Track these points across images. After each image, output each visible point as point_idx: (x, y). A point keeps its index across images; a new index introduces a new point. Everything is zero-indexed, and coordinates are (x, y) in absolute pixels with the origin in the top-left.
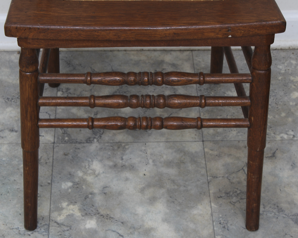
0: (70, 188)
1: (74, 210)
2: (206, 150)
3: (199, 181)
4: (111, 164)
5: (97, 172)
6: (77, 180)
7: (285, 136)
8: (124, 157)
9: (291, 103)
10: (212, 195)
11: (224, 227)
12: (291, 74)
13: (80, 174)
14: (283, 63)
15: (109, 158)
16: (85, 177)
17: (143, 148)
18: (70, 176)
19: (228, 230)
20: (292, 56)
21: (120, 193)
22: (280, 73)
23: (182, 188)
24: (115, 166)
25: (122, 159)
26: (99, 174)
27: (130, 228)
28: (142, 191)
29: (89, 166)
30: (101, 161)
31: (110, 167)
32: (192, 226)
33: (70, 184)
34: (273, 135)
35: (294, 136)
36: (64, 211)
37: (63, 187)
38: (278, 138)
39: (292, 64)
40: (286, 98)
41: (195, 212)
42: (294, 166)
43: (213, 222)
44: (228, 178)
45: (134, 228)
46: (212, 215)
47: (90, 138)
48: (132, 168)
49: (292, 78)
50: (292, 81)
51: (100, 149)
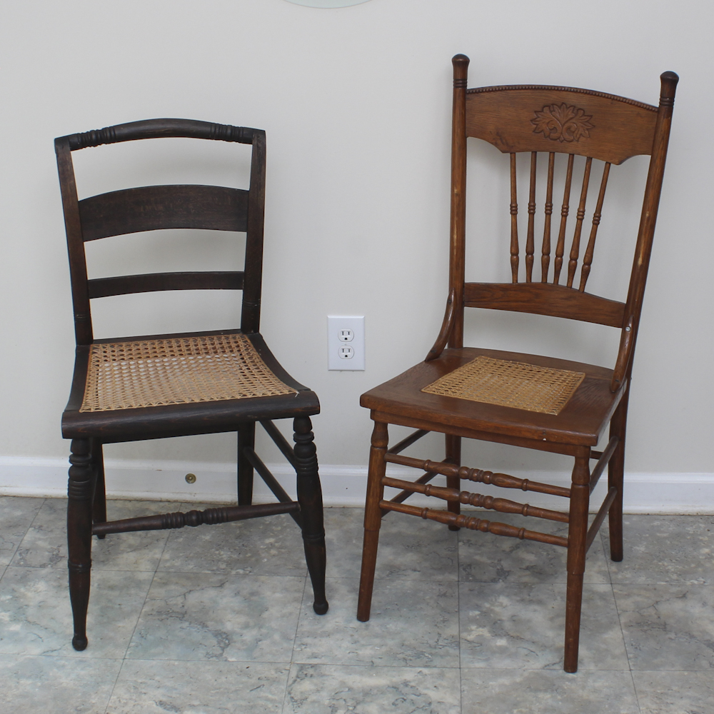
0: (478, 615)
1: (485, 632)
2: (615, 590)
3: (608, 613)
4: (518, 598)
5: (504, 605)
6: (484, 610)
7: (696, 582)
8: (531, 594)
9: (701, 557)
10: (623, 625)
11: (636, 648)
12: (700, 535)
13: (487, 605)
14: (692, 526)
15: (515, 594)
16: (492, 608)
17: (550, 588)
18: (478, 607)
19: (640, 650)
20: (700, 520)
21: (529, 621)
22: (688, 533)
23: (592, 619)
24: (522, 600)
25: (529, 595)
26: (506, 606)
27: (542, 646)
28: (552, 619)
29: (496, 600)
30: (508, 596)
31: (518, 601)
32: (603, 646)
33: (477, 613)
34: (683, 580)
35: (704, 582)
36: (474, 632)
37: (471, 614)
38: (688, 583)
39: (700, 527)
40: (695, 553)
41: (606, 636)
42: (704, 604)
43: (625, 644)
44: (638, 612)
45: (545, 646)
46: (623, 639)
47: (495, 579)
48: (540, 602)
49: (701, 538)
50: (701, 541)
51: (506, 587)
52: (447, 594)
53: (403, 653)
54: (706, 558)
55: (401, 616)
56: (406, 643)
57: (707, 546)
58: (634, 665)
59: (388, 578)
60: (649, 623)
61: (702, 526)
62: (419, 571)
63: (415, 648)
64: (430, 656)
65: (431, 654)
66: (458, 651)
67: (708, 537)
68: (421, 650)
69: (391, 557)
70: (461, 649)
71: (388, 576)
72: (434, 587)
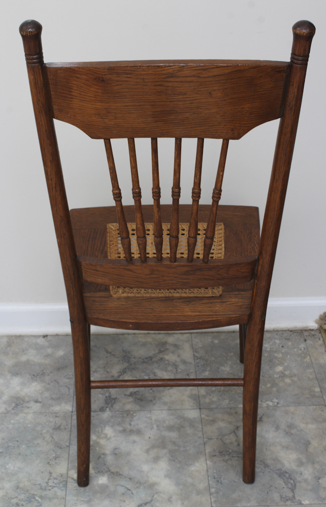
2: (203, 416)
3: (196, 442)
4: (121, 429)
5: (109, 436)
7: (271, 404)
8: (132, 423)
9: (275, 376)
10: (207, 454)
11: (218, 481)
12: (275, 352)
14: (269, 342)
15: (119, 424)
16: (98, 440)
17: (149, 415)
19: (221, 483)
20: (276, 336)
21: (128, 454)
23: (182, 449)
24: (124, 431)
25: (130, 425)
26: (110, 438)
27: (137, 483)
28: (147, 451)
29: (102, 431)
30: (112, 426)
31: (120, 432)
32: (190, 480)
35: (278, 403)
38: (264, 405)
39: (276, 343)
40: (271, 372)
41: (193, 468)
42: (277, 428)
43: (208, 477)
44: (221, 439)
45: (140, 483)
46: (207, 471)
47: (103, 407)
48: (139, 432)
49: (276, 355)
50: (276, 358)
51: (112, 417)
52: (62, 427)
53: (17, 497)
54: (280, 377)
55: (20, 454)
56: (21, 485)
57: (281, 364)
58: (215, 501)
59: (13, 412)
60: (230, 451)
61: (278, 341)
62: (40, 402)
63: (27, 491)
64: (40, 500)
65: (41, 497)
66: (64, 493)
67: (282, 353)
68: (32, 492)
69: (18, 388)
70: (68, 489)
71: (13, 409)
72: (51, 420)
